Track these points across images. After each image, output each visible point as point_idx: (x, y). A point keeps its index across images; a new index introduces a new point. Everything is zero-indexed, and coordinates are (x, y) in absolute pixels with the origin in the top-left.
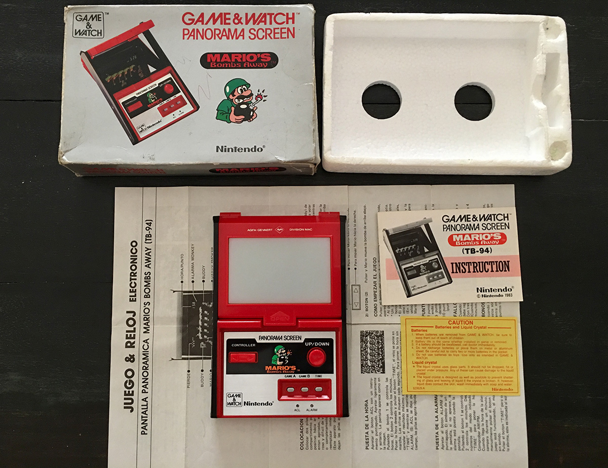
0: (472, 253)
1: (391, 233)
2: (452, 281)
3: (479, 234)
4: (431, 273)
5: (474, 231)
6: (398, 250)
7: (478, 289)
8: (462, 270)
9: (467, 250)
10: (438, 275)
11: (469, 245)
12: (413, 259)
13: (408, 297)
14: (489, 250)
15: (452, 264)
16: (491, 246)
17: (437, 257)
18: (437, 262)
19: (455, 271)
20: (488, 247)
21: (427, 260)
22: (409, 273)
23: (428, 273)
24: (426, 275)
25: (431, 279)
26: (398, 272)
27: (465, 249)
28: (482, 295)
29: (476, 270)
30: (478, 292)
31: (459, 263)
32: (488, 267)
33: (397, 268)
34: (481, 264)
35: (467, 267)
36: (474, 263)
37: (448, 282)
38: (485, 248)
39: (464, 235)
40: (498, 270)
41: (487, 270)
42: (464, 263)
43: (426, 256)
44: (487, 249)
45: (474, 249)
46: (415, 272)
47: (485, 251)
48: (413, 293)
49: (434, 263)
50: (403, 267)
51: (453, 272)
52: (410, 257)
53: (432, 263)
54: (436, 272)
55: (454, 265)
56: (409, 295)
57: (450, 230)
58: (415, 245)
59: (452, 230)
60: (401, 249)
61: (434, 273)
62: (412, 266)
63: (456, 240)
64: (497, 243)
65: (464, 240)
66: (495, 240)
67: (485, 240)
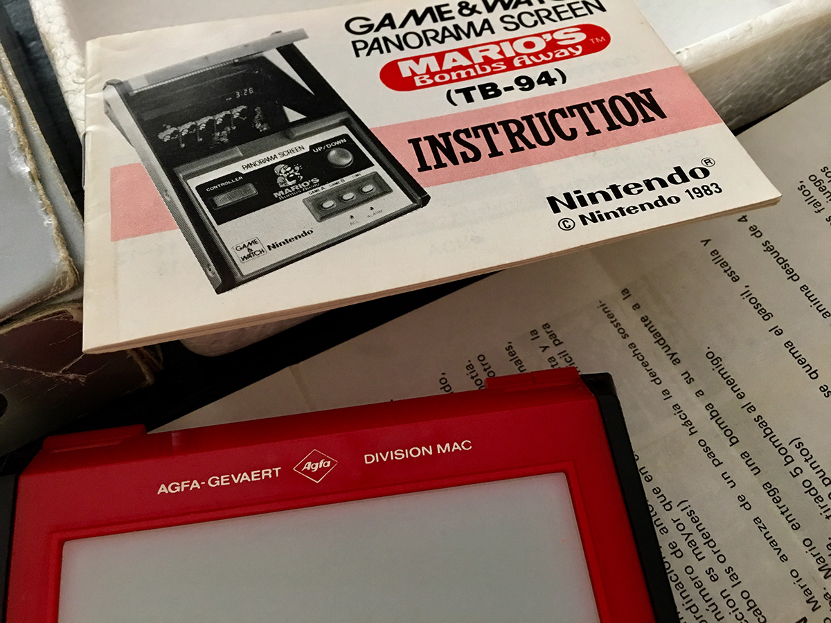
0: (486, 96)
1: (138, 86)
2: (428, 198)
3: (497, 43)
4: (327, 187)
5: (474, 40)
6: (171, 131)
7: (552, 200)
8: (464, 154)
9: (467, 92)
10: (357, 187)
11: (469, 77)
12: (238, 152)
13: (219, 291)
14: (554, 74)
15: (415, 142)
16: (558, 65)
17: (344, 130)
18: (350, 145)
19: (430, 160)
20: (550, 68)
21: (304, 145)
22: (222, 201)
23: (312, 186)
24: (306, 195)
25: (328, 204)
26: (171, 205)
27: (457, 91)
28: (582, 218)
29: (521, 144)
30: (556, 210)
31: (445, 136)
32: (565, 124)
33: (163, 191)
34: (536, 121)
35: (481, 143)
36: (505, 124)
37: (407, 202)
38: (534, 73)
39: (440, 57)
40: (617, 122)
41: (569, 134)
42: (466, 132)
43: (297, 134)
44: (545, 74)
45: (494, 86)
46: (252, 190)
47: (540, 82)
48: (247, 268)
49: (333, 153)
50: (193, 184)
51: (424, 167)
52: (222, 147)
53: (326, 152)
54: (348, 179)
55: (425, 146)
56: (227, 279)
57: (382, 52)
58: (244, 107)
59: (389, 51)
60: (181, 129)
61: (341, 183)
62: (237, 174)
63: (414, 74)
64: (578, 53)
65: (444, 68)
66: (566, 47)
67: (529, 55)
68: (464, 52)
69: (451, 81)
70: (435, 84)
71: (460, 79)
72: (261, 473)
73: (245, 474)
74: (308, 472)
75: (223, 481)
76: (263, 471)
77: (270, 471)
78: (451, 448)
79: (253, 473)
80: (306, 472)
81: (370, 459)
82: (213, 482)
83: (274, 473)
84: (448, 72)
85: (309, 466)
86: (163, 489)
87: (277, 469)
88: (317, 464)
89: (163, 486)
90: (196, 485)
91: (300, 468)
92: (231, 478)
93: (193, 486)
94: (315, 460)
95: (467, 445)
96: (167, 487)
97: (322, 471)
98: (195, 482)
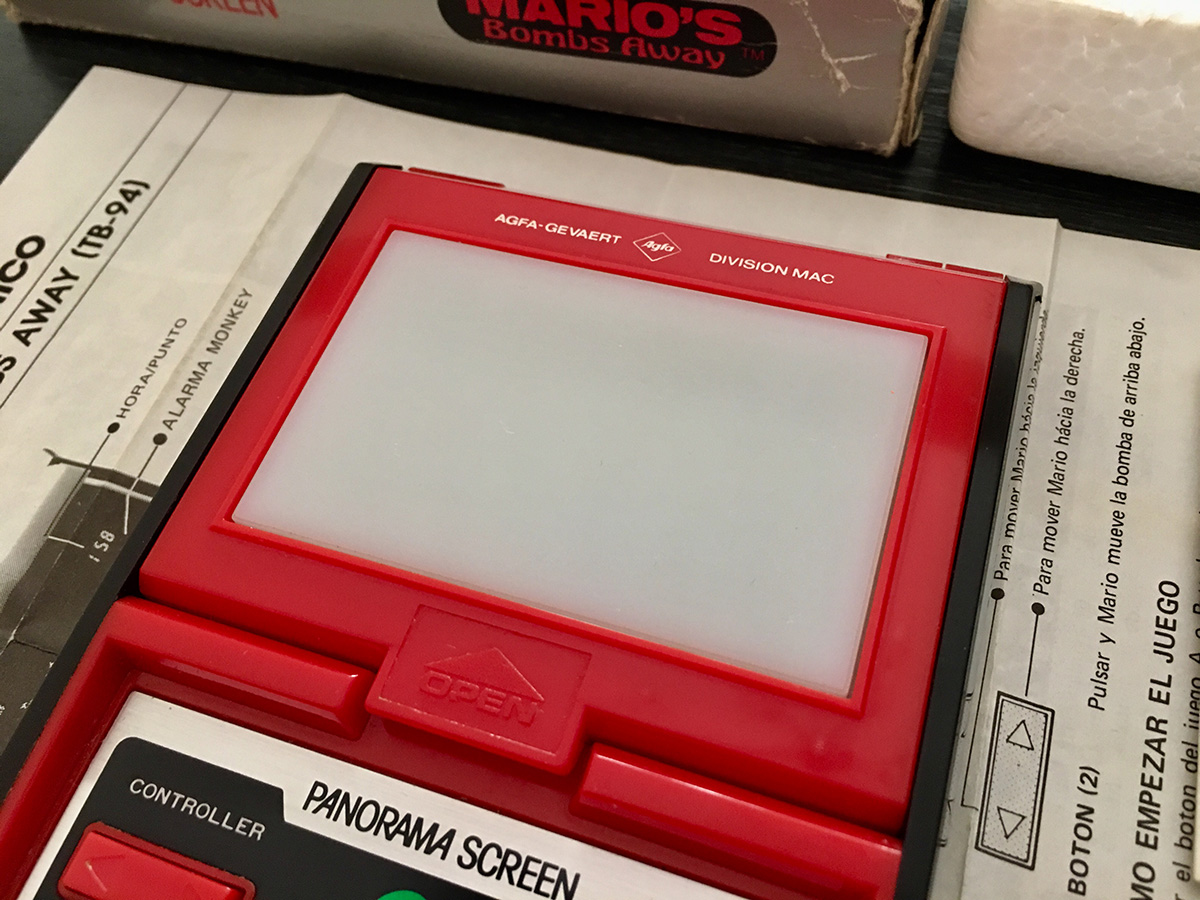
72: (600, 236)
73: (584, 231)
74: (648, 250)
75: (561, 230)
76: (603, 235)
77: (610, 236)
78: (810, 276)
79: (592, 233)
80: (645, 249)
81: (716, 258)
82: (550, 228)
85: (651, 244)
86: (501, 218)
87: (617, 237)
88: (659, 246)
89: (503, 216)
90: (533, 224)
91: (639, 244)
92: (569, 230)
93: (530, 225)
94: (660, 240)
95: (827, 279)
96: (506, 217)
97: (663, 252)
98: (534, 222)
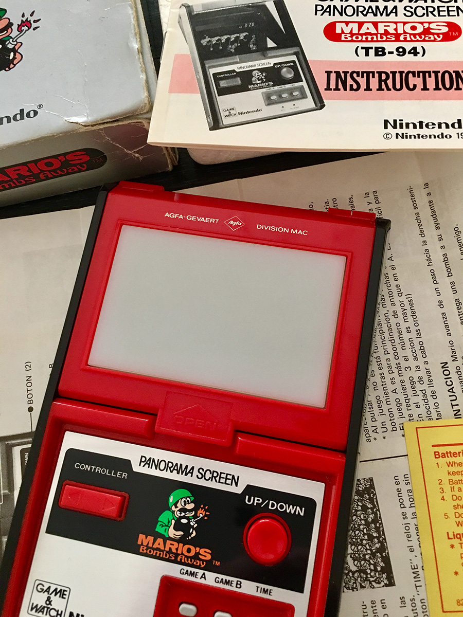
0: (377, 55)
1: (197, 10)
2: (324, 106)
3: (396, 23)
4: (276, 88)
5: (384, 18)
6: (207, 39)
7: (386, 122)
8: (351, 86)
9: (367, 50)
10: (290, 92)
11: (372, 41)
12: (237, 58)
13: (211, 129)
14: (420, 50)
15: (329, 73)
16: (423, 44)
17: (294, 58)
18: (294, 68)
19: (333, 86)
20: (419, 46)
21: (269, 62)
22: (223, 84)
23: (269, 86)
24: (264, 90)
25: (273, 98)
26: (199, 80)
27: (362, 48)
28: (397, 134)
29: (384, 87)
30: (386, 127)
31: (346, 73)
32: (412, 81)
33: (197, 72)
34: (398, 76)
35: (362, 81)
36: (380, 73)
37: (313, 105)
38: (408, 46)
39: (361, 24)
40: (441, 86)
41: (411, 87)
42: (358, 73)
43: (269, 55)
44: (415, 48)
45: (383, 49)
46: (238, 81)
47: (409, 52)
48: (226, 121)
49: (284, 70)
50: (212, 71)
51: (328, 88)
52: (230, 54)
53: (280, 69)
54: (288, 86)
55: (333, 76)
56: (216, 124)
57: (330, 15)
58: (247, 34)
59: (334, 15)
60: (213, 39)
61: (283, 88)
62: (234, 71)
63: (343, 32)
64: (439, 39)
65: (360, 32)
66: (433, 34)
67: (411, 34)
68: (375, 24)
69: (361, 41)
70: (352, 41)
71: (367, 41)
72: (210, 220)
73: (203, 218)
74: (231, 225)
75: (193, 218)
78: (298, 232)
79: (207, 219)
81: (259, 227)
82: (189, 218)
83: (215, 221)
84: (362, 35)
85: (232, 222)
87: (217, 220)
88: (235, 223)
89: (167, 213)
91: (227, 222)
92: (197, 218)
93: (180, 217)
94: (235, 220)
95: (305, 233)
96: (169, 214)
97: (237, 226)
98: (181, 215)
